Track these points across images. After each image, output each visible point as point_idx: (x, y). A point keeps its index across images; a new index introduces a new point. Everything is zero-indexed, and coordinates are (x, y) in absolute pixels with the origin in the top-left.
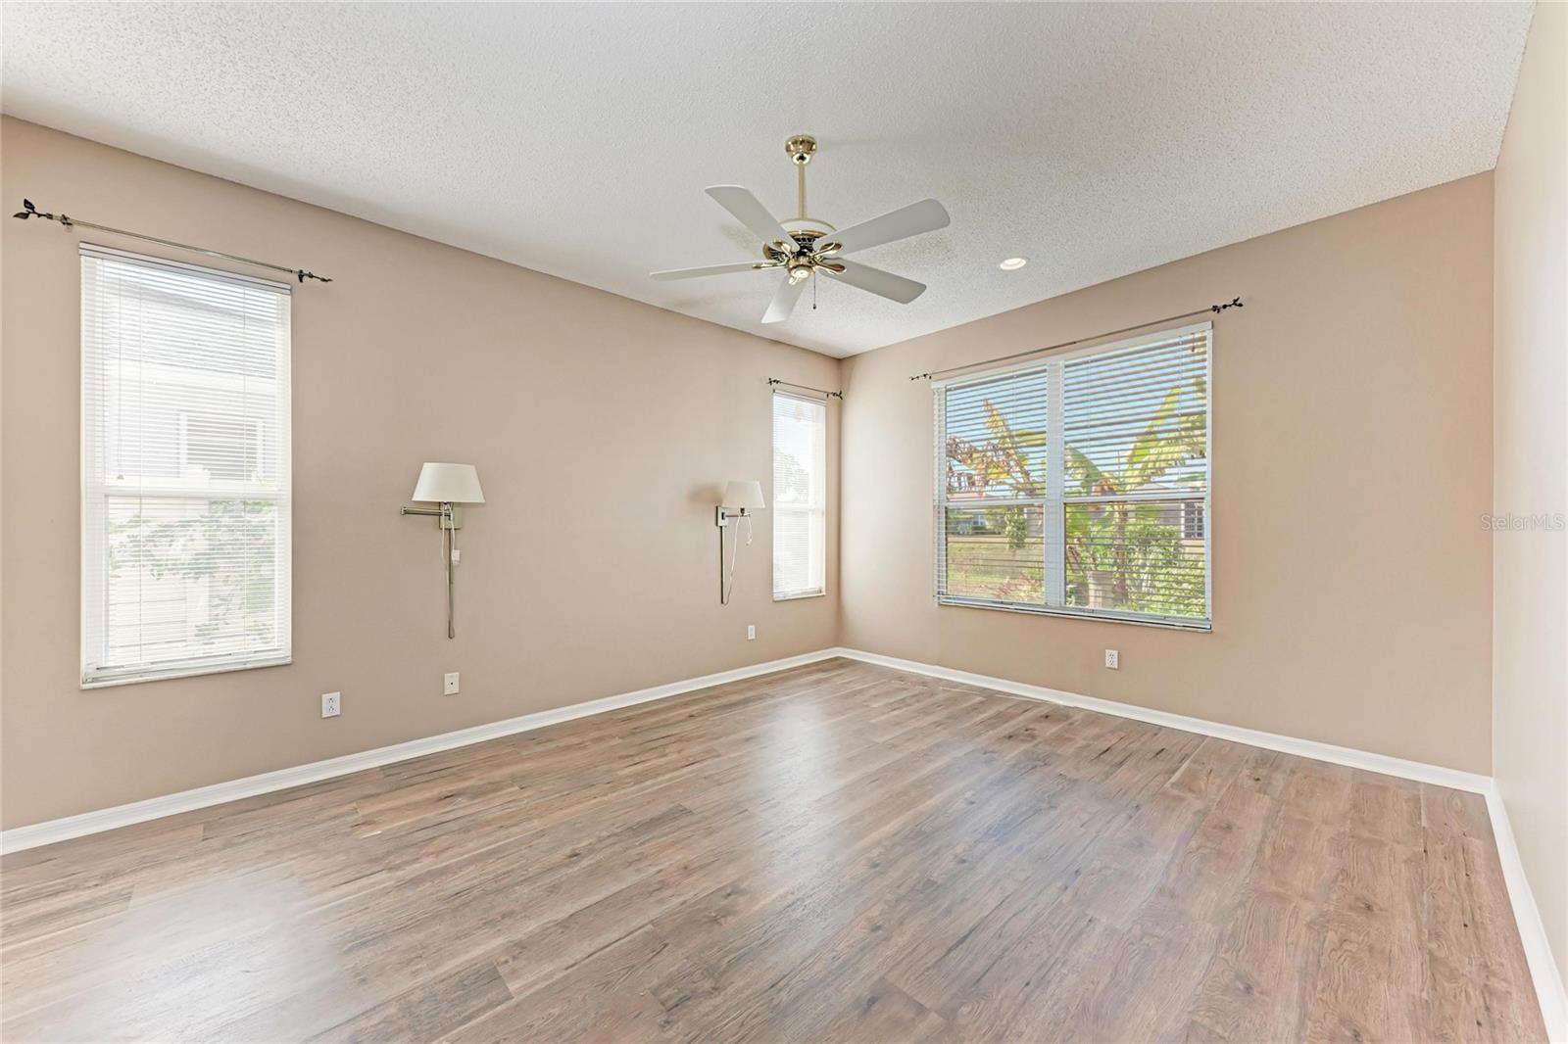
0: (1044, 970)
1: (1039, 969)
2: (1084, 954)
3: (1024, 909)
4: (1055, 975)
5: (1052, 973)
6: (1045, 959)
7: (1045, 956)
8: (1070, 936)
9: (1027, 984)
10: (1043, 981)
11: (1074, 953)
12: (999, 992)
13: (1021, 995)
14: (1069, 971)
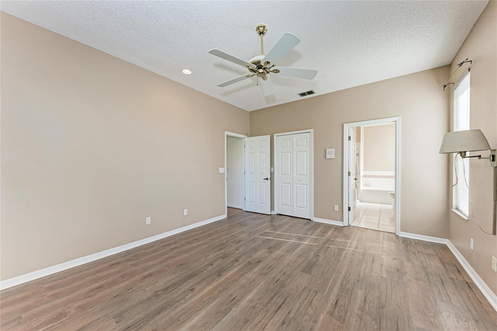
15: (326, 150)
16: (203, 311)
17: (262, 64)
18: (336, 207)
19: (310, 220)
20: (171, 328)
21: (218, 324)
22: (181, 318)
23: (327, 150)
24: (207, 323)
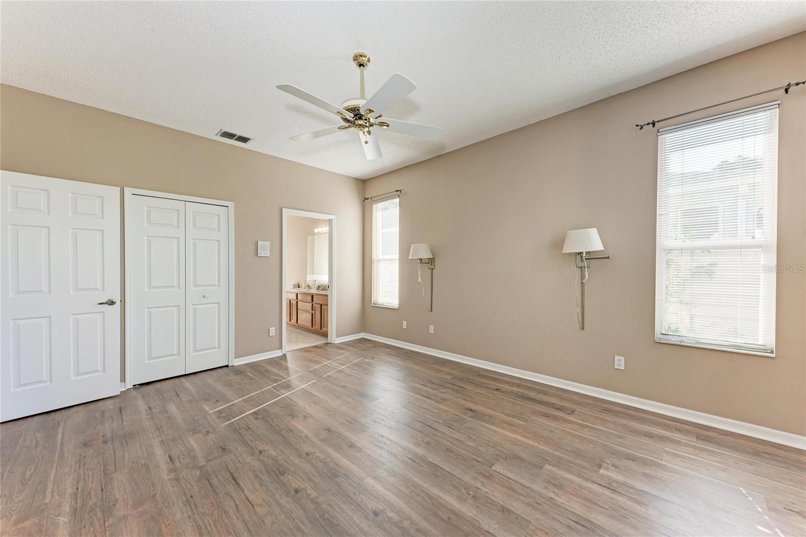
0: (193, 506)
1: (195, 504)
2: (187, 529)
3: (238, 511)
4: (187, 510)
5: (189, 509)
6: (199, 509)
7: (201, 510)
8: (203, 528)
9: (192, 497)
10: (188, 503)
11: (191, 524)
12: (196, 485)
13: (189, 493)
14: (184, 517)
15: (257, 242)
16: (431, 491)
17: (362, 112)
18: (272, 330)
19: (227, 366)
20: (465, 527)
21: (455, 474)
22: (445, 517)
23: (259, 242)
24: (454, 485)
